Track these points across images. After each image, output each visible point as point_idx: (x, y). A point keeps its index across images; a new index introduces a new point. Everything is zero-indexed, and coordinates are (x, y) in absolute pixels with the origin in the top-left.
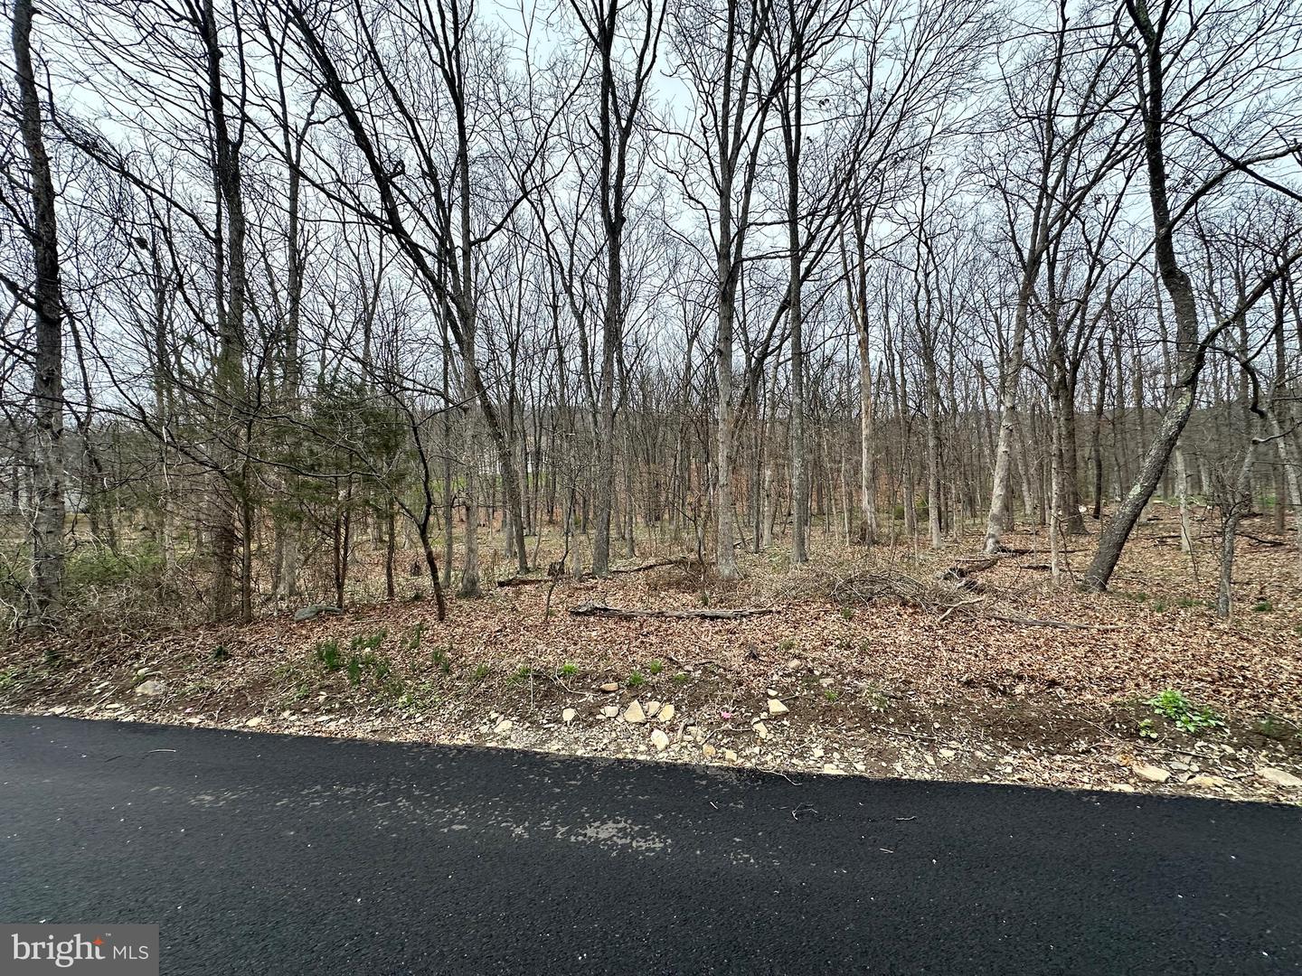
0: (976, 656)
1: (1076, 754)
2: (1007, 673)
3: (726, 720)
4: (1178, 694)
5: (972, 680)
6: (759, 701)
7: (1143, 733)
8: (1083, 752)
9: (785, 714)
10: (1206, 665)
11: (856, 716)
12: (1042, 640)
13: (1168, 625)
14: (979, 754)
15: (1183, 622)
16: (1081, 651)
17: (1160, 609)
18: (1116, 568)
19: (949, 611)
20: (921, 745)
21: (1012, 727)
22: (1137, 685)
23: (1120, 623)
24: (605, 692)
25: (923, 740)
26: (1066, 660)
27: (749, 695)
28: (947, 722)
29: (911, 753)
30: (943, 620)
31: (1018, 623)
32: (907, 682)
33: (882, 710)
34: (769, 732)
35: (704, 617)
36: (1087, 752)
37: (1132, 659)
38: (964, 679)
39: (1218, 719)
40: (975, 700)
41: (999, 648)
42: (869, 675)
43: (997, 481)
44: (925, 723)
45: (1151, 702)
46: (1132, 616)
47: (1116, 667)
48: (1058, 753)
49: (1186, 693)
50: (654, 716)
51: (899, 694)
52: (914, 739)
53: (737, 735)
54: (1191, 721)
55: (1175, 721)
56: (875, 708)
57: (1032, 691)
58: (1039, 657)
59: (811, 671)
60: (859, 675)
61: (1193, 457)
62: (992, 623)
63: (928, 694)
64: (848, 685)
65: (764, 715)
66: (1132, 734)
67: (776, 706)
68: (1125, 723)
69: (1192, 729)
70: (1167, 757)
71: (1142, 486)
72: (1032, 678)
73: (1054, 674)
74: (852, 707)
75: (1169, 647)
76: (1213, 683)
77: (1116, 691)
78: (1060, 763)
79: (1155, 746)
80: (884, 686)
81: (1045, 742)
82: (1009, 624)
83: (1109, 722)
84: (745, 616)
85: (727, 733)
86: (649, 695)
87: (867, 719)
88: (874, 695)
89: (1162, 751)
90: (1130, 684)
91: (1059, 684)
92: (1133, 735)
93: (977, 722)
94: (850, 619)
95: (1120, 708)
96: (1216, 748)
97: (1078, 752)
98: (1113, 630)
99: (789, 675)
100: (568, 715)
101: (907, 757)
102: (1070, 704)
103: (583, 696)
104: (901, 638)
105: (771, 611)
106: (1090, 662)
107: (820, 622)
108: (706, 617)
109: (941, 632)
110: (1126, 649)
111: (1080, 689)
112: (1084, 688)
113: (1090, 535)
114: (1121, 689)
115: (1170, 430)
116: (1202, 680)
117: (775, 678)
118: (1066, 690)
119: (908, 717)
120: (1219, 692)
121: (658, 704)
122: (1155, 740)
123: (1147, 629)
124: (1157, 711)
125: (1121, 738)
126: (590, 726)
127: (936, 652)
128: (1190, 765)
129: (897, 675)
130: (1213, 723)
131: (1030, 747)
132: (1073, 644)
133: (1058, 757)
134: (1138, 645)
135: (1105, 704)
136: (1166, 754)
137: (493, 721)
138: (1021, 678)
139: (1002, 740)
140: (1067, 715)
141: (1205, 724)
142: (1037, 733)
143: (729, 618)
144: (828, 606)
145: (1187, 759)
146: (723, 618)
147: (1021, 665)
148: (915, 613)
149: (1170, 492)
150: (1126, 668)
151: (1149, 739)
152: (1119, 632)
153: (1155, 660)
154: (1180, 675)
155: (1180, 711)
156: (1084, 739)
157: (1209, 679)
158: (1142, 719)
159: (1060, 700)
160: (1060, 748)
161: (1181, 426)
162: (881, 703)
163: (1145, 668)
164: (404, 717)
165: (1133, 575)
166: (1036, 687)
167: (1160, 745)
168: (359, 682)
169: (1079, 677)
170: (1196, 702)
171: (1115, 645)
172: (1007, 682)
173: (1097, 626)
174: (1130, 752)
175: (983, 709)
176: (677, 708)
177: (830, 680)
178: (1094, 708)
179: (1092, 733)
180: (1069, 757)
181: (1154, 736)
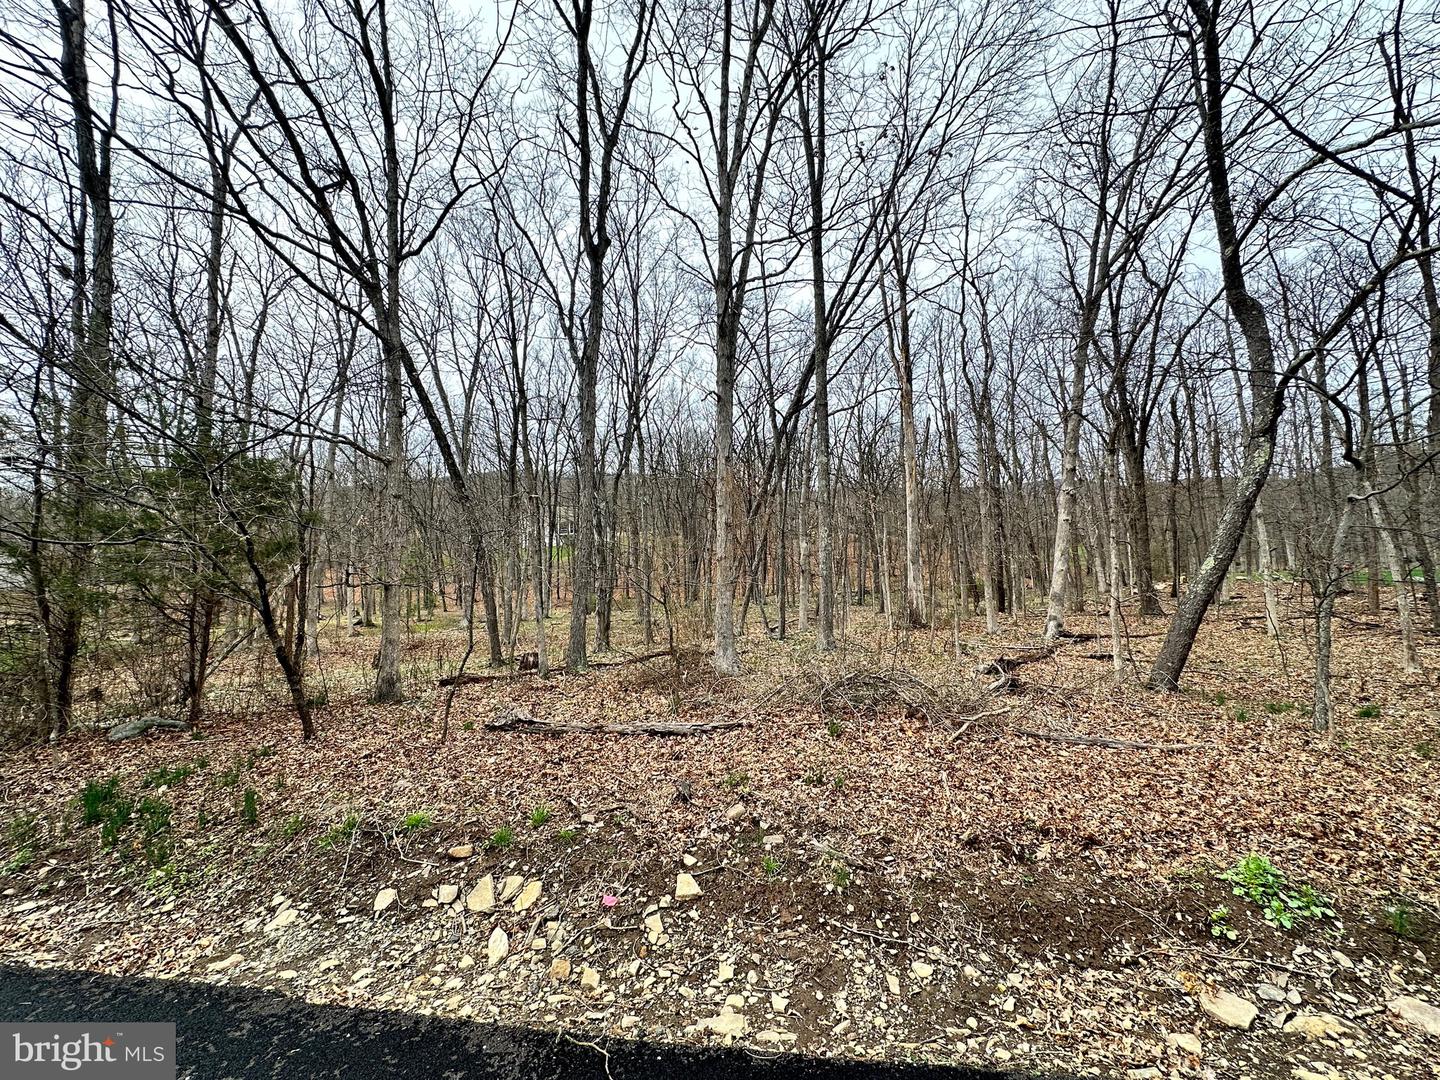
0: (991, 796)
1: (1117, 968)
2: (1028, 823)
3: (606, 910)
4: (1265, 859)
5: (976, 837)
6: (667, 874)
7: (1216, 931)
8: (1127, 965)
9: (697, 899)
10: (1304, 809)
11: (799, 902)
12: (1085, 767)
13: (1252, 743)
14: (969, 970)
15: (1271, 738)
16: (1133, 787)
17: (1242, 718)
18: (1192, 656)
19: (965, 727)
20: (886, 954)
21: (1026, 918)
22: (1209, 844)
23: (1189, 740)
24: (455, 859)
25: (891, 945)
26: (1114, 802)
27: (656, 864)
28: (931, 911)
29: (868, 970)
30: (957, 738)
31: (1057, 742)
32: (887, 841)
33: (840, 889)
34: (665, 931)
35: (653, 733)
36: (1133, 963)
37: (1202, 798)
38: (964, 837)
39: (1326, 905)
40: (977, 871)
41: (1024, 782)
42: (835, 829)
43: (1058, 554)
44: (898, 914)
45: (1227, 876)
46: (1205, 729)
47: (1181, 813)
48: (1090, 965)
49: (1277, 858)
50: (510, 901)
51: (870, 861)
52: (878, 943)
53: (615, 936)
54: (1287, 908)
55: (1262, 908)
56: (830, 887)
57: (1060, 855)
58: (1078, 796)
59: (755, 822)
60: (821, 828)
61: (1276, 526)
62: (1022, 743)
63: (913, 861)
64: (802, 846)
65: (665, 901)
66: (1200, 932)
67: (687, 885)
68: (1192, 913)
69: (1288, 925)
70: (1252, 974)
71: (1216, 559)
72: (1063, 833)
73: (1092, 827)
74: (797, 887)
75: (1252, 777)
76: (1314, 840)
77: (1178, 854)
78: (1091, 986)
79: (1234, 953)
80: (853, 848)
81: (1072, 946)
82: (1043, 743)
83: (1167, 909)
84: (705, 732)
85: (601, 934)
86: (512, 865)
87: (817, 906)
88: (834, 864)
89: (1246, 964)
90: (1198, 841)
91: (1099, 843)
92: (1200, 934)
93: (976, 912)
94: (839, 736)
95: (1182, 886)
96: (1324, 958)
97: (1119, 963)
98: (1180, 752)
99: (723, 830)
100: (385, 898)
101: (859, 980)
102: (1113, 878)
103: (417, 866)
104: (896, 767)
105: (740, 725)
106: (1144, 805)
107: (799, 742)
108: (656, 733)
109: (949, 757)
110: (1195, 782)
111: (1128, 851)
112: (1135, 850)
113: (1166, 616)
114: (1187, 851)
115: (1247, 488)
116: (1300, 837)
117: (704, 833)
118: (1108, 852)
119: (877, 901)
120: (1324, 856)
121: (519, 879)
122: (1235, 944)
123: (1225, 750)
124: (1237, 891)
125: (1184, 939)
126: (408, 920)
127: (937, 789)
128: (1286, 990)
129: (873, 830)
130: (1318, 911)
131: (1050, 956)
132: (1125, 774)
133: (1090, 974)
134: (1212, 776)
135: (1161, 876)
136: (1251, 969)
137: (272, 910)
138: (1046, 833)
139: (1010, 942)
140: (1107, 898)
141: (1307, 913)
142: (1063, 929)
143: (684, 735)
144: (816, 717)
145: (1282, 979)
146: (677, 734)
147: (1051, 809)
148: (924, 728)
149: (1254, 567)
150: (1194, 813)
151: (1224, 941)
152: (1187, 754)
153: (1235, 801)
154: (1268, 827)
155: (1269, 892)
156: (1129, 941)
157: (1309, 835)
158: (1215, 905)
159: (1099, 869)
160: (1093, 957)
161: (1259, 484)
162: (841, 876)
163: (1220, 813)
164: (147, 903)
165: (1212, 666)
166: (1067, 848)
167: (1241, 952)
168: (115, 842)
169: (1128, 832)
170: (1293, 874)
171: (1181, 774)
172: (1026, 839)
173: (1159, 745)
174: (1197, 967)
175: (987, 888)
176: (546, 888)
177: (778, 838)
178: (1147, 885)
179: (1142, 929)
180: (1105, 973)
181: (1232, 935)
